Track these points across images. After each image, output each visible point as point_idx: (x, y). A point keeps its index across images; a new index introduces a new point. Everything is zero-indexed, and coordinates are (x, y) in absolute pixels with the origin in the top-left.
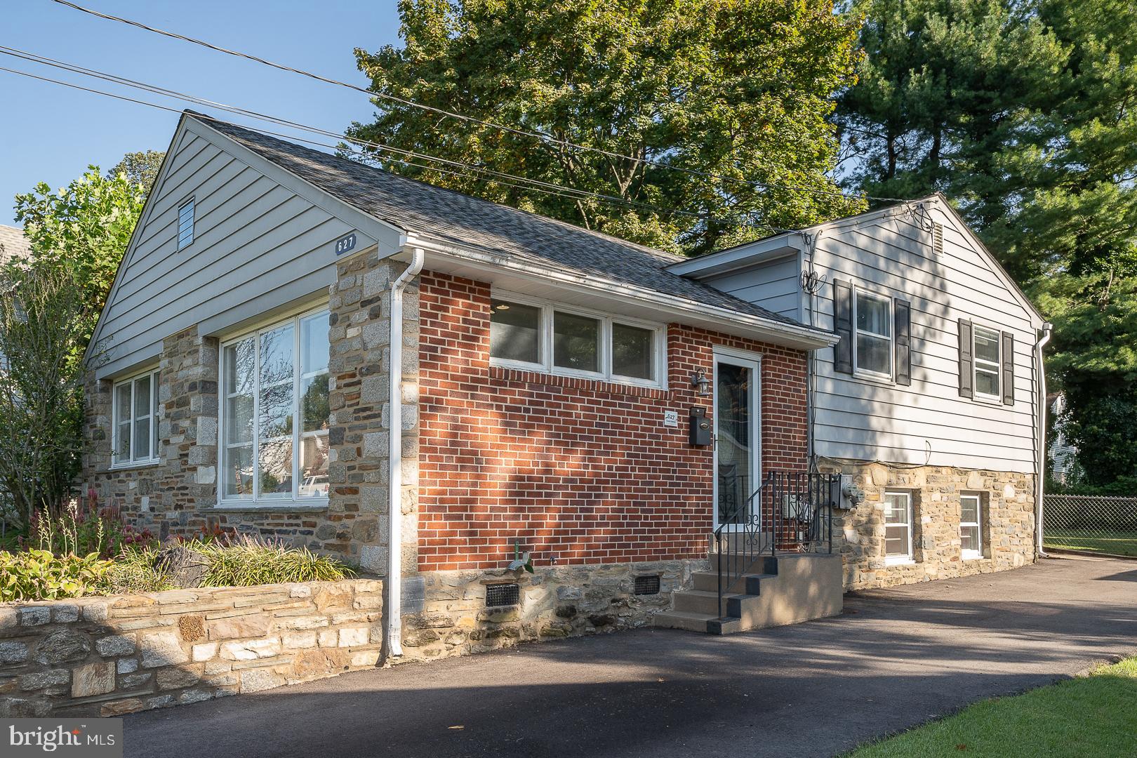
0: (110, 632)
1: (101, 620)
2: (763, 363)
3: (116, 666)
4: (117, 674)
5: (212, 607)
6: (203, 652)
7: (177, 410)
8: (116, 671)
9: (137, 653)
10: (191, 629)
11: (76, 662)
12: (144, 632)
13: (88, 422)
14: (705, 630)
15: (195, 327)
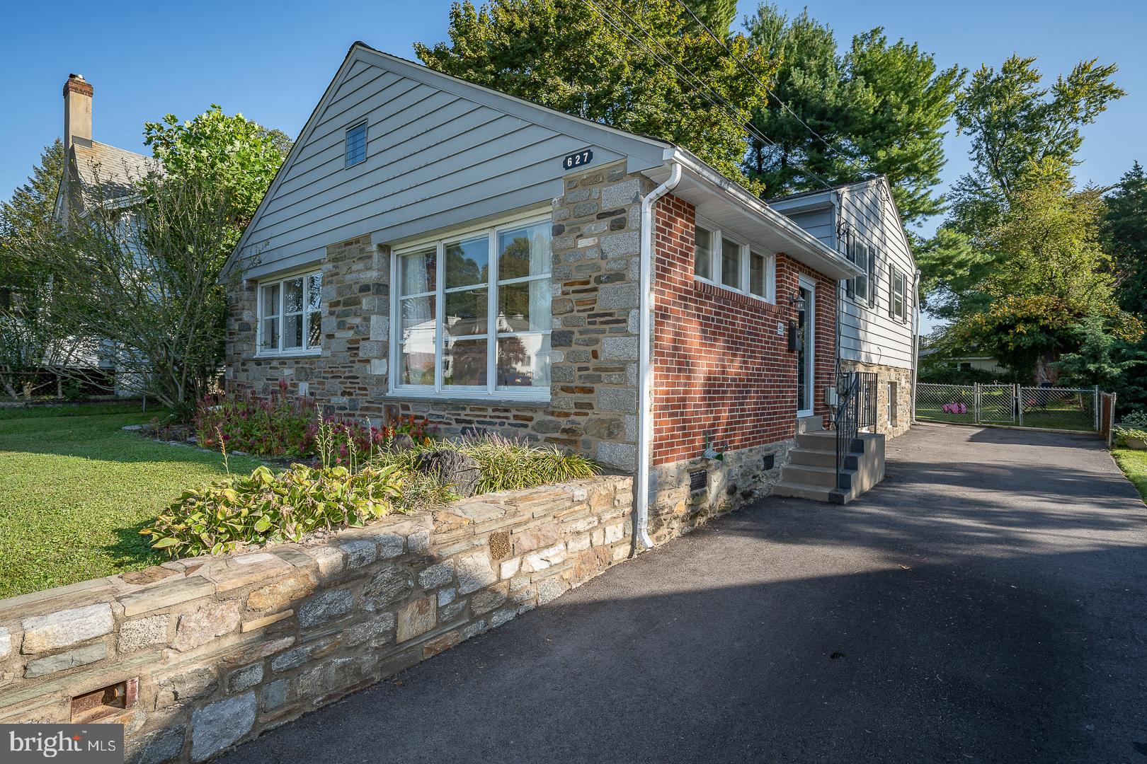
0: (432, 561)
1: (424, 549)
2: (817, 288)
3: (437, 599)
4: (438, 607)
5: (517, 520)
6: (509, 568)
7: (344, 308)
8: (437, 605)
9: (454, 581)
10: (500, 546)
11: (400, 601)
12: (460, 556)
13: (232, 315)
14: (827, 500)
15: (368, 236)
